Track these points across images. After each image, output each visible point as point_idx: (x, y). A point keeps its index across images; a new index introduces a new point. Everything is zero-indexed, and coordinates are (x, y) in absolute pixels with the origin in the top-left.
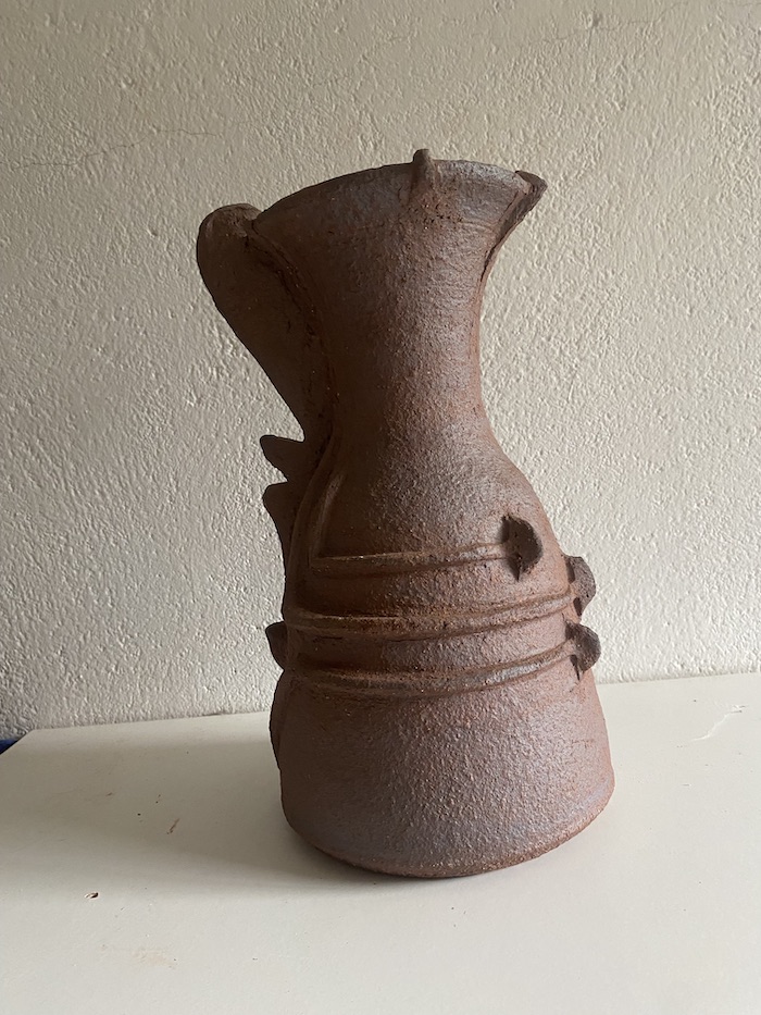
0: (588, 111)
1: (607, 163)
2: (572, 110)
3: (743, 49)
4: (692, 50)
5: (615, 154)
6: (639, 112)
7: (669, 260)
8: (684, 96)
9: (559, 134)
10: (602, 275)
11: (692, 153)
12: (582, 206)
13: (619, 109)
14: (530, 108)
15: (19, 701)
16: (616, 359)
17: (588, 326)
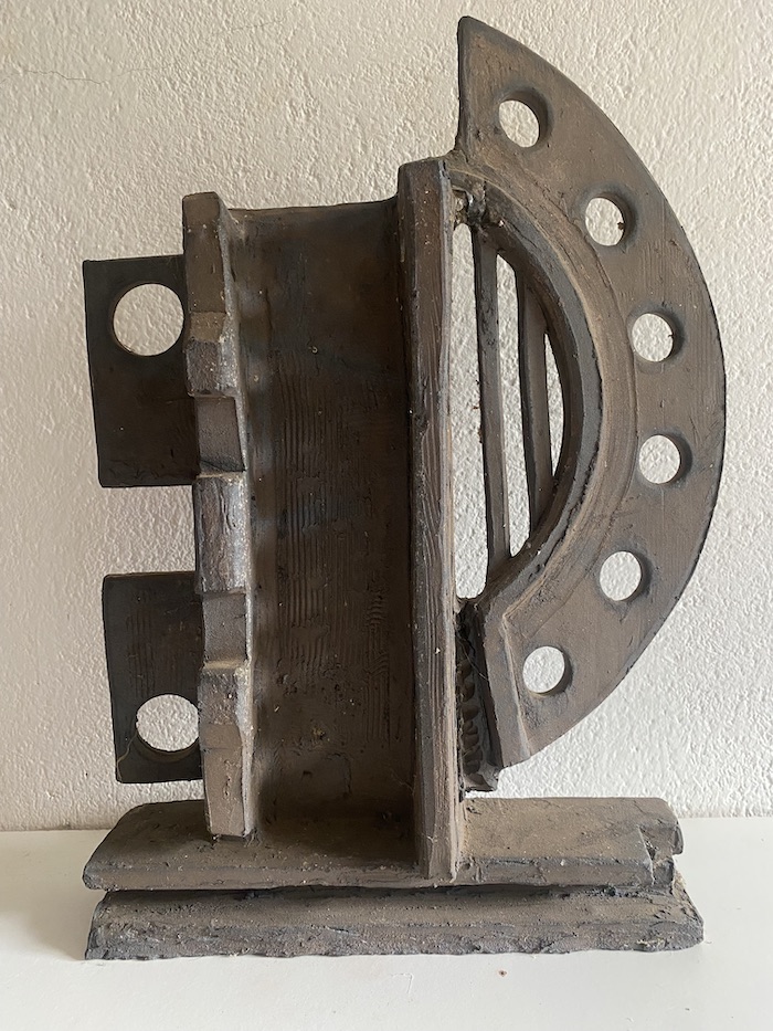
4: (719, 28)
6: (647, 102)
11: (710, 160)
13: (622, 96)
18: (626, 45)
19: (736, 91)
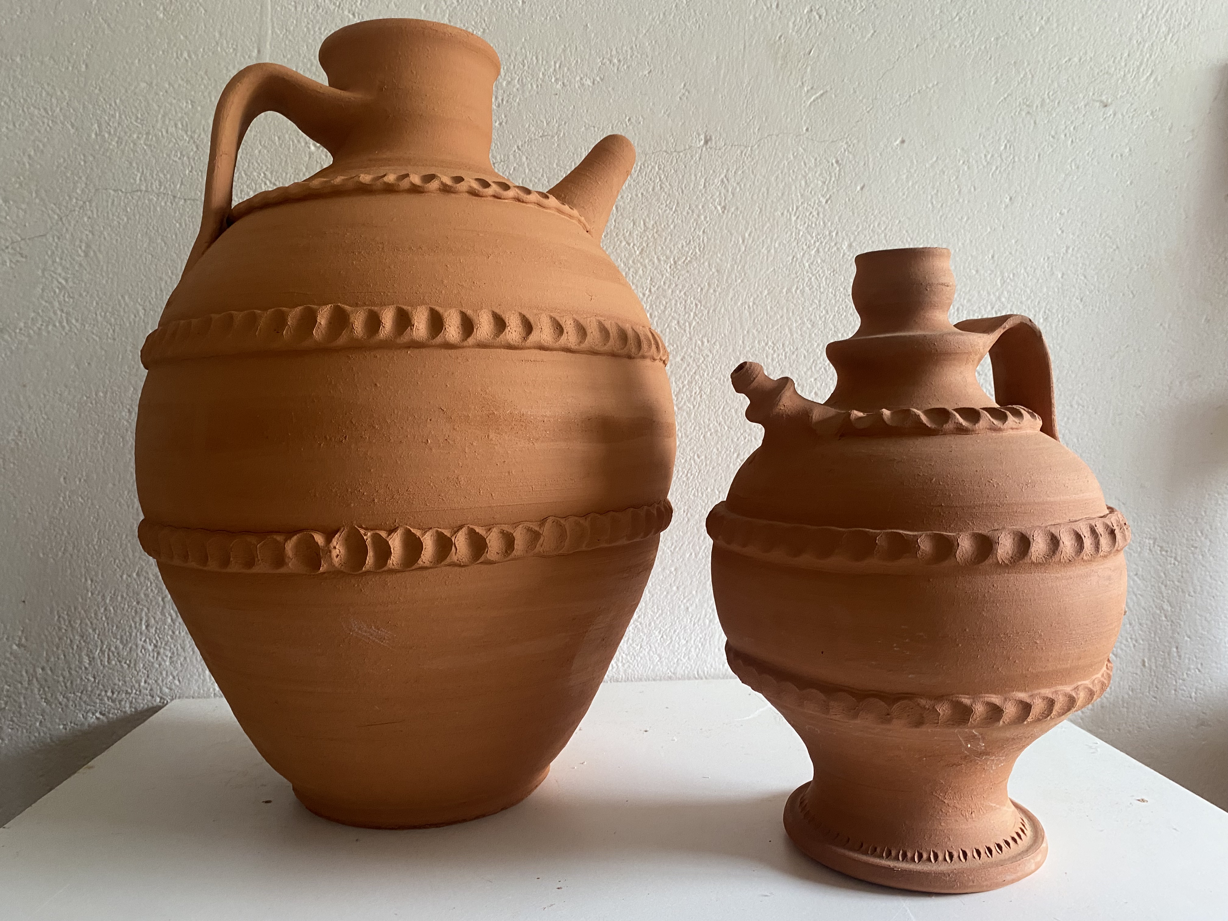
0: (696, 211)
1: (708, 254)
2: (684, 208)
3: (820, 175)
4: (780, 171)
5: (715, 247)
6: (736, 216)
7: (753, 334)
8: (771, 207)
9: (672, 226)
10: (699, 342)
11: (776, 252)
12: (687, 286)
13: (720, 212)
14: (650, 203)
15: (164, 673)
16: (707, 410)
17: (686, 382)
18: (722, 181)
19: (791, 209)
